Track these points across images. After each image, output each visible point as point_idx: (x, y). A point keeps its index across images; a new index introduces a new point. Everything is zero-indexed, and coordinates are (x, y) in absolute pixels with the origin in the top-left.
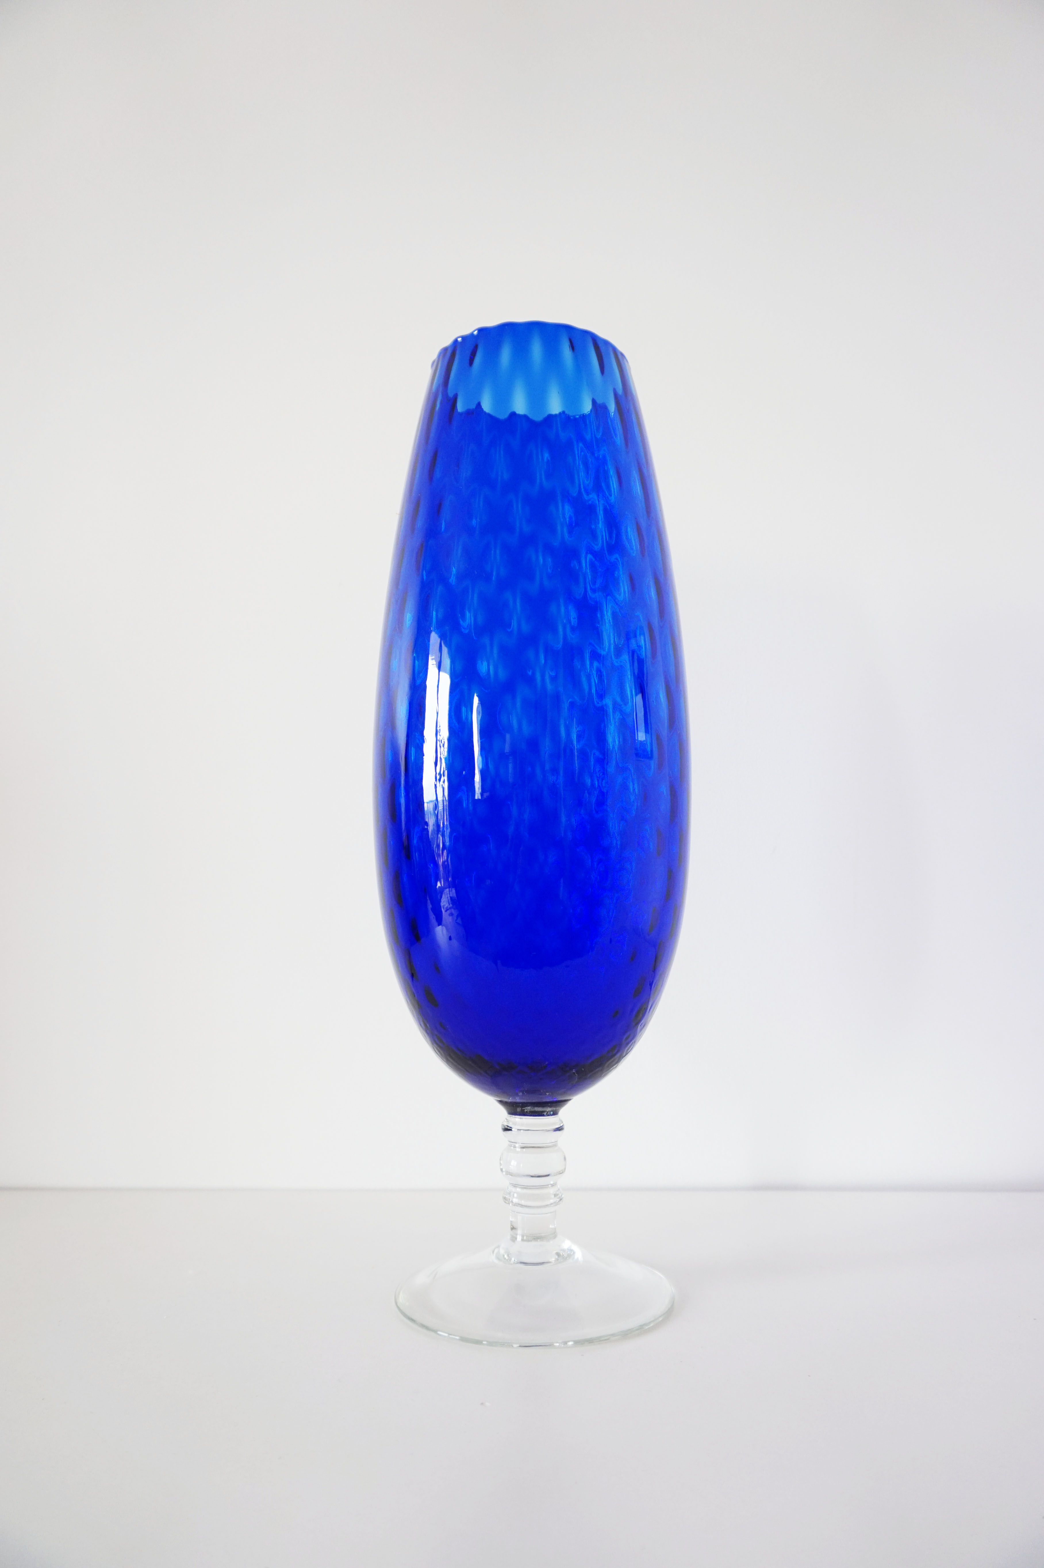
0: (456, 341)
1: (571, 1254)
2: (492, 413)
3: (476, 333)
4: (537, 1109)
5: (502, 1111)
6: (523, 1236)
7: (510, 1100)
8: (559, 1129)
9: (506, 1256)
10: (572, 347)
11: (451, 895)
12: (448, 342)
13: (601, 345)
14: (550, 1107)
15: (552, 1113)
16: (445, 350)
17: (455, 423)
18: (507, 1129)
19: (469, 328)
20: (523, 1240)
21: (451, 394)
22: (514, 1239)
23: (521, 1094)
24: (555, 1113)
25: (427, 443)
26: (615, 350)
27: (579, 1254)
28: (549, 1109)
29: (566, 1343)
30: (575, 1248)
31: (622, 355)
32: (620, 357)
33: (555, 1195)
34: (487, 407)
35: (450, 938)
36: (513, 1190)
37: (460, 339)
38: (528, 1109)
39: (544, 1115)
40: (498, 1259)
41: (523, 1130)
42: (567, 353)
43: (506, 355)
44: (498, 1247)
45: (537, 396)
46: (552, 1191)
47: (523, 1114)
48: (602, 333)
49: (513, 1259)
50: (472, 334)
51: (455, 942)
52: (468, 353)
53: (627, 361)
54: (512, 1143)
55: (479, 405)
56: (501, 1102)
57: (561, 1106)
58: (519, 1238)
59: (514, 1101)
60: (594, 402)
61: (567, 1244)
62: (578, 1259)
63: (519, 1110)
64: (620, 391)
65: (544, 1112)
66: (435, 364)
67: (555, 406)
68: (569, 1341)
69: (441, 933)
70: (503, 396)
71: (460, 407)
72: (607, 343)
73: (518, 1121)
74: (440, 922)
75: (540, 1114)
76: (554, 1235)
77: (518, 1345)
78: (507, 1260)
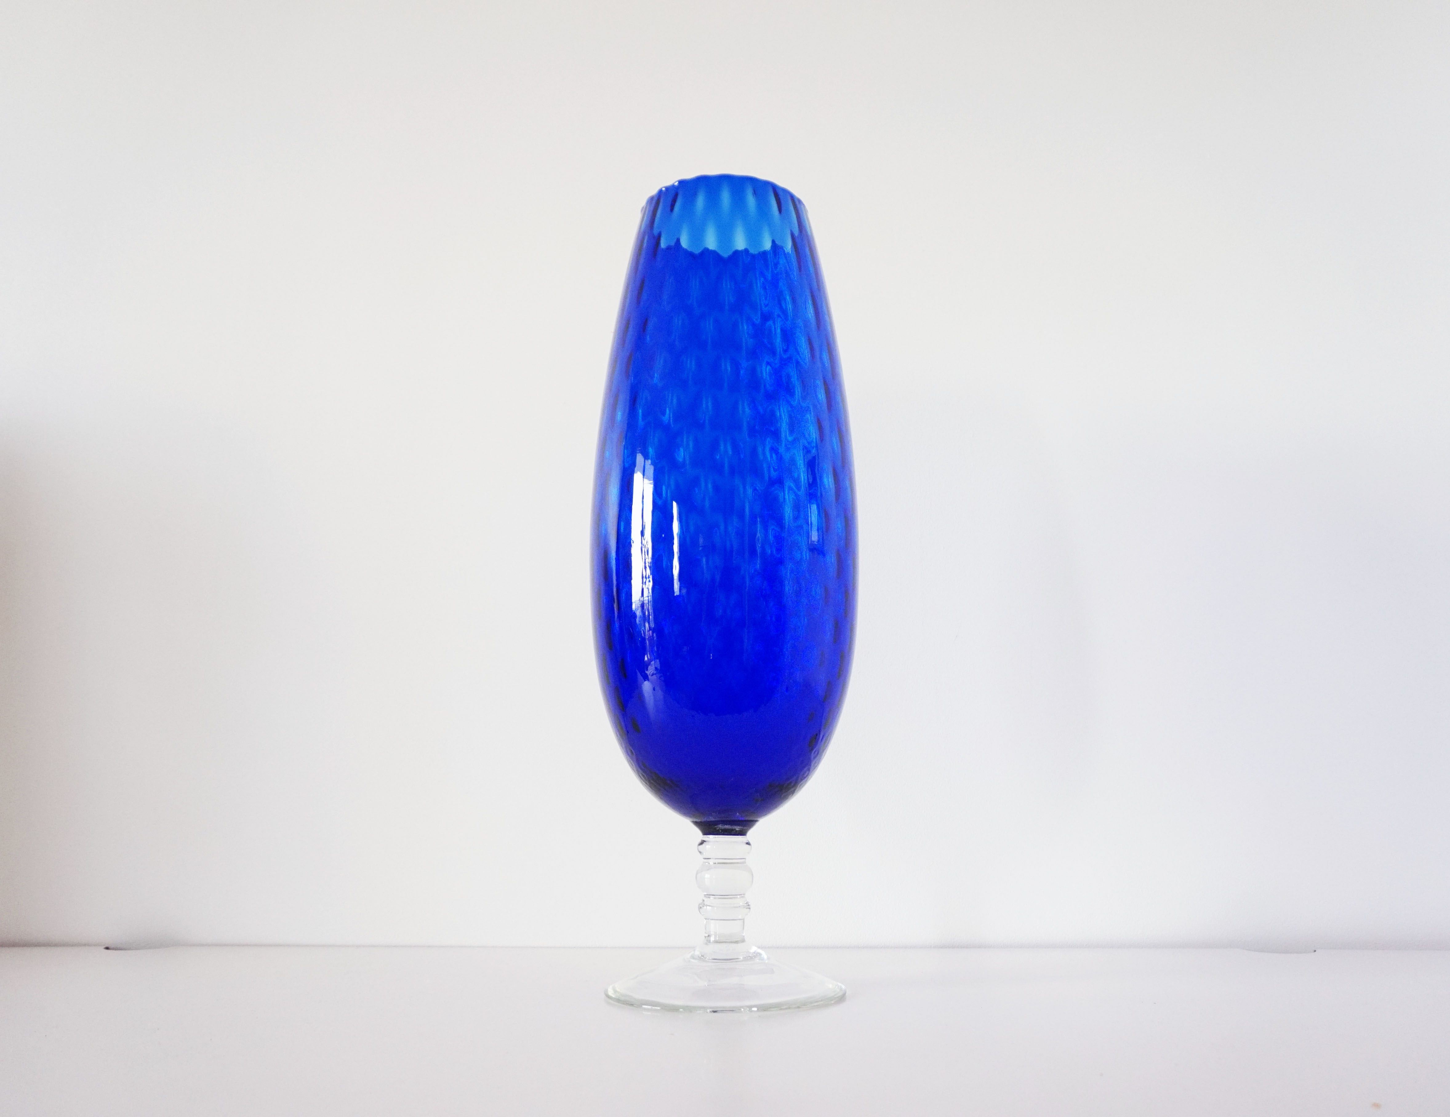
0: (660, 191)
1: (758, 955)
2: (689, 250)
3: (676, 184)
5: (697, 833)
6: (715, 940)
9: (700, 955)
10: (755, 193)
12: (654, 192)
13: (781, 193)
16: (652, 199)
17: (659, 258)
18: (702, 847)
19: (671, 180)
20: (716, 943)
21: (656, 232)
22: (707, 943)
26: (792, 197)
31: (800, 201)
32: (797, 203)
33: (743, 904)
34: (685, 243)
36: (707, 899)
37: (664, 189)
39: (734, 835)
41: (716, 847)
42: (751, 200)
43: (700, 201)
44: (694, 949)
45: (725, 234)
46: (741, 901)
48: (781, 183)
49: (707, 957)
50: (673, 186)
52: (670, 199)
53: (804, 205)
54: (707, 859)
55: (678, 240)
58: (712, 942)
60: (773, 242)
61: (754, 949)
62: (762, 959)
64: (796, 233)
66: (644, 210)
67: (740, 243)
68: (753, 1007)
70: (698, 235)
71: (663, 245)
72: (785, 191)
73: (709, 839)
76: (741, 941)
78: (702, 958)
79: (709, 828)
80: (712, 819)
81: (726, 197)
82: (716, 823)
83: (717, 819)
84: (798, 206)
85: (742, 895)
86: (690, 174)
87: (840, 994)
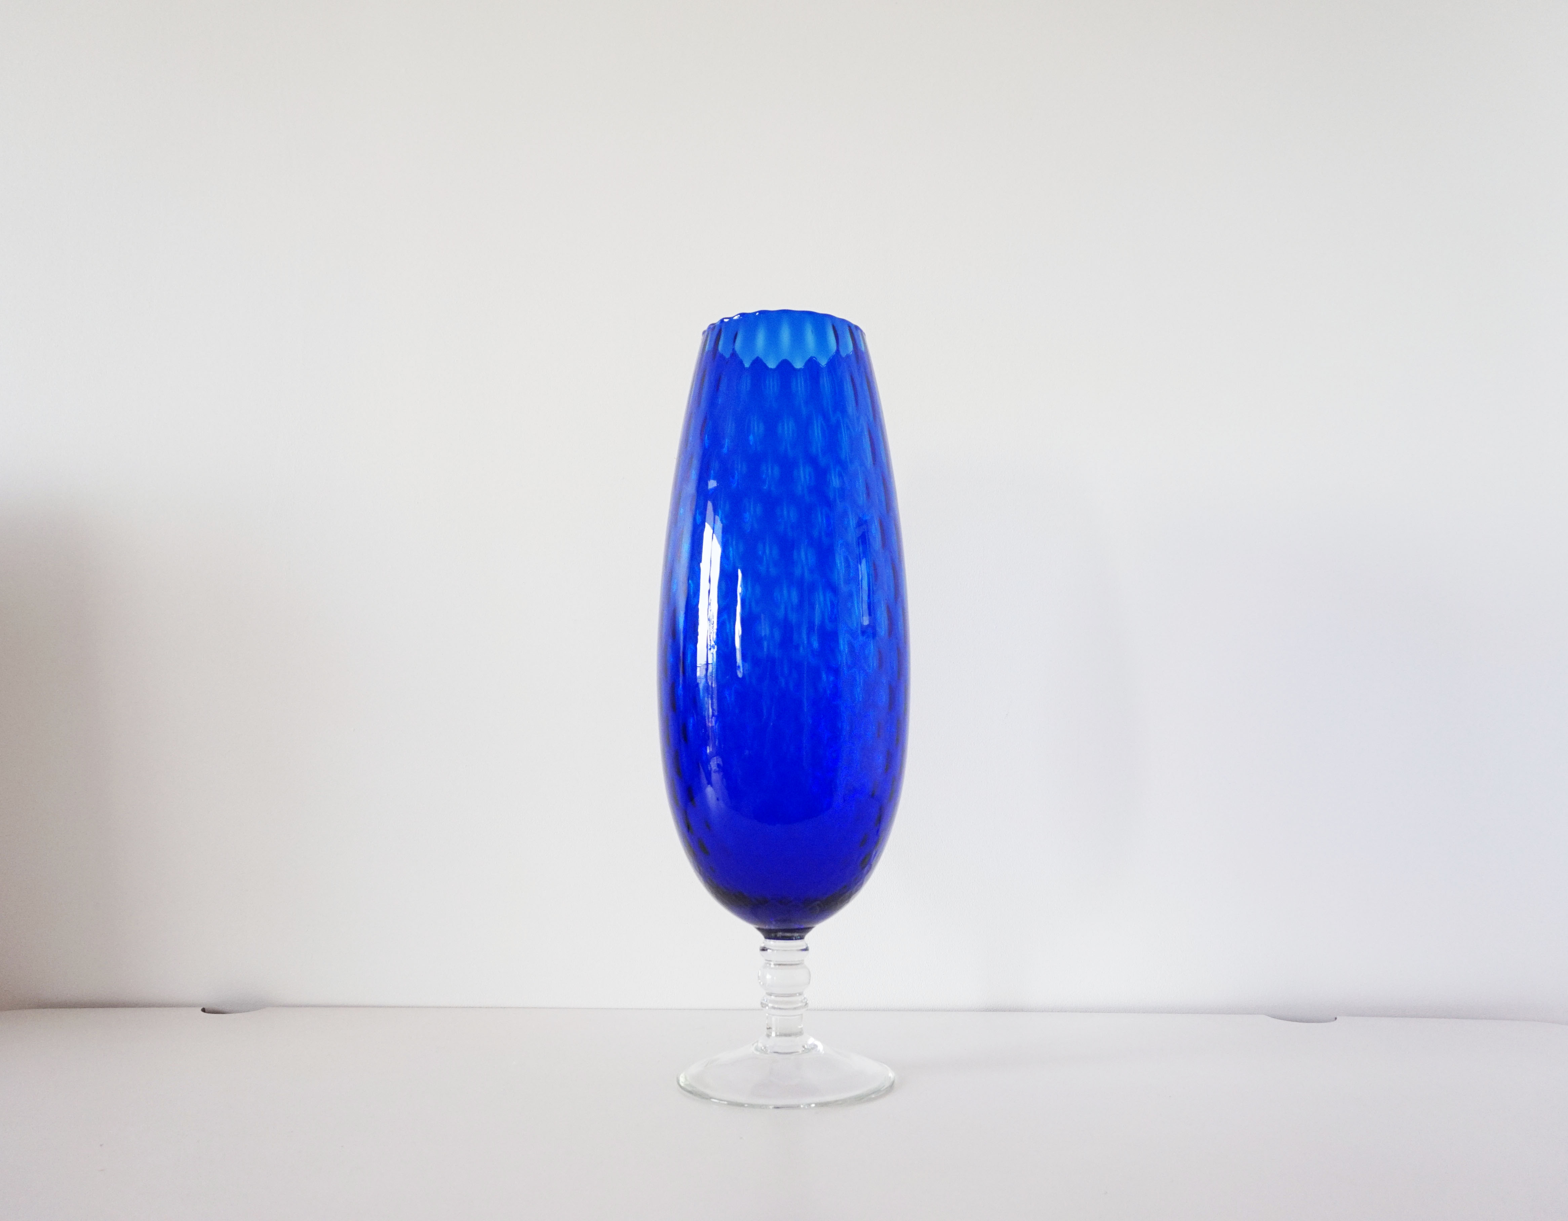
1: (815, 1047)
4: (788, 934)
5: (760, 936)
6: (776, 1033)
7: (767, 927)
8: (806, 949)
9: (763, 1048)
11: (719, 762)
12: (716, 320)
14: (798, 932)
15: (799, 937)
16: (712, 327)
18: (764, 949)
19: (732, 312)
20: (777, 1035)
22: (769, 1036)
23: (774, 923)
24: (802, 938)
25: (699, 403)
27: (820, 1047)
28: (796, 935)
29: (809, 1105)
30: (818, 1043)
31: (857, 328)
33: (802, 1002)
35: (718, 799)
36: (769, 997)
38: (780, 934)
39: (792, 939)
40: (757, 1050)
41: (777, 950)
44: (757, 1042)
46: (799, 998)
47: (776, 938)
49: (769, 1051)
51: (722, 804)
53: (861, 331)
54: (769, 961)
56: (759, 929)
57: (808, 932)
58: (773, 1034)
59: (769, 928)
61: (811, 1041)
62: (819, 1051)
63: (773, 935)
65: (793, 936)
68: (812, 1104)
69: (710, 792)
73: (772, 943)
74: (710, 782)
75: (790, 938)
76: (800, 1033)
77: (773, 1107)
78: (764, 1051)
79: (770, 934)
80: (773, 927)
81: (785, 334)
82: (776, 931)
83: (777, 928)
84: (855, 334)
85: (800, 994)
86: (751, 308)
87: (887, 1084)
